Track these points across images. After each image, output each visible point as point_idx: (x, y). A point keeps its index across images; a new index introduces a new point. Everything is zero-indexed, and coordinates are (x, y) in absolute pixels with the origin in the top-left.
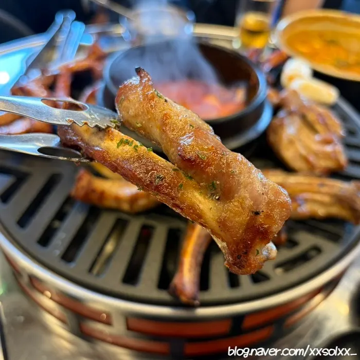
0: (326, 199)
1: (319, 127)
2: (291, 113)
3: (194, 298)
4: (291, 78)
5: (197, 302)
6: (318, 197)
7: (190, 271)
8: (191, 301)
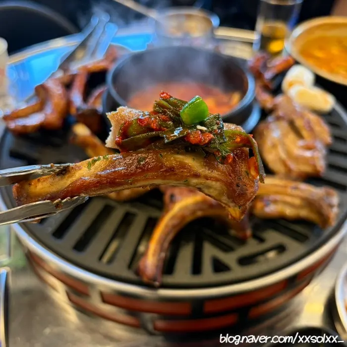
0: (297, 202)
1: (305, 133)
2: (278, 118)
3: (155, 280)
4: (291, 85)
5: (157, 283)
6: (289, 199)
7: (154, 255)
8: (152, 282)
